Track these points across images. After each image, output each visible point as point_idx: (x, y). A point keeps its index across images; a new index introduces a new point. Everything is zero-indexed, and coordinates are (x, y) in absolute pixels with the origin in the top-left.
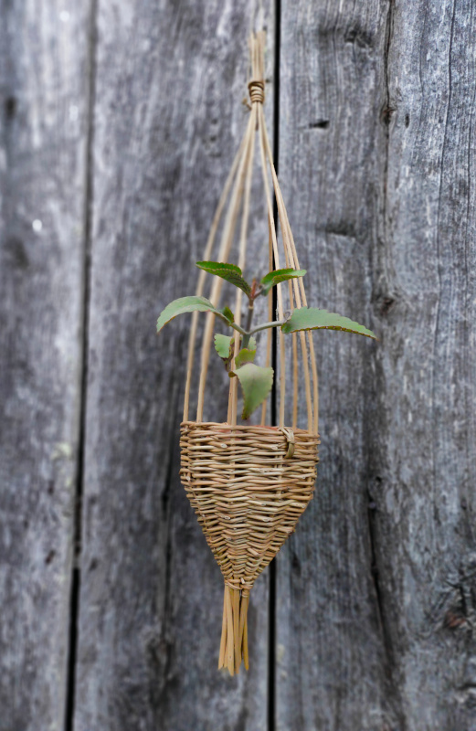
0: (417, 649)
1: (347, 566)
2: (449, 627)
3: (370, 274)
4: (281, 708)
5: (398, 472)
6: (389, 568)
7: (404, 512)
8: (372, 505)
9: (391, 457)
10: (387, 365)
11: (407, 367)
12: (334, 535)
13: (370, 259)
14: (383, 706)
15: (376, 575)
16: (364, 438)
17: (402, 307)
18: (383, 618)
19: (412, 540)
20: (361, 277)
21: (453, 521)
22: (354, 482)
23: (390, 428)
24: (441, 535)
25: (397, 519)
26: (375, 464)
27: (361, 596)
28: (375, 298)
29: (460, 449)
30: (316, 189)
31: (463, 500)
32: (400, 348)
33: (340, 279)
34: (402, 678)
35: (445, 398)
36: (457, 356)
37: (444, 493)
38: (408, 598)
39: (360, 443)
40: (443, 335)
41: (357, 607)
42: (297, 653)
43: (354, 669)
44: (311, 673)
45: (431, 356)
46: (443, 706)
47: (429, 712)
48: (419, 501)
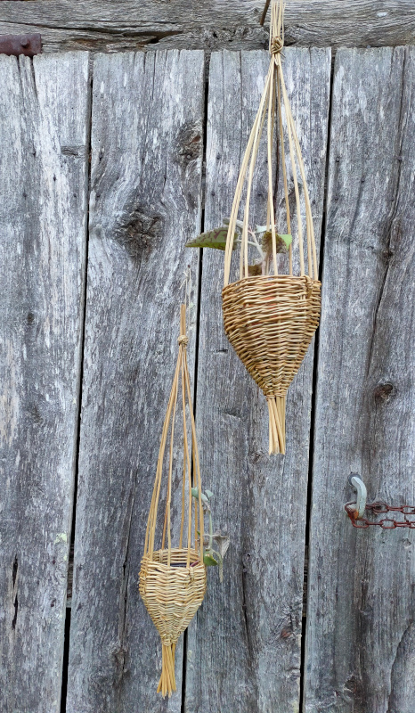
0: (266, 649)
1: (229, 605)
2: (284, 637)
3: (248, 439)
4: (189, 686)
5: (259, 552)
6: (253, 605)
7: (262, 574)
8: (245, 570)
9: (256, 543)
10: (255, 492)
11: (267, 492)
12: (223, 588)
13: (249, 431)
14: (246, 681)
15: (245, 609)
16: (241, 532)
17: (265, 459)
18: (248, 634)
19: (266, 590)
20: (243, 441)
21: (288, 579)
22: (235, 557)
23: (255, 527)
24: (281, 587)
25: (258, 579)
26: (247, 547)
27: (236, 621)
28: (251, 453)
29: (293, 540)
30: (219, 388)
31: (293, 568)
32: (263, 482)
33: (231, 441)
34: (257, 665)
35: (286, 511)
36: (294, 489)
37: (284, 564)
38: (262, 622)
39: (239, 535)
40: (286, 476)
41: (234, 628)
42: (200, 655)
43: (231, 662)
44: (207, 665)
45: (280, 488)
46: (279, 680)
47: (270, 683)
48: (270, 568)
